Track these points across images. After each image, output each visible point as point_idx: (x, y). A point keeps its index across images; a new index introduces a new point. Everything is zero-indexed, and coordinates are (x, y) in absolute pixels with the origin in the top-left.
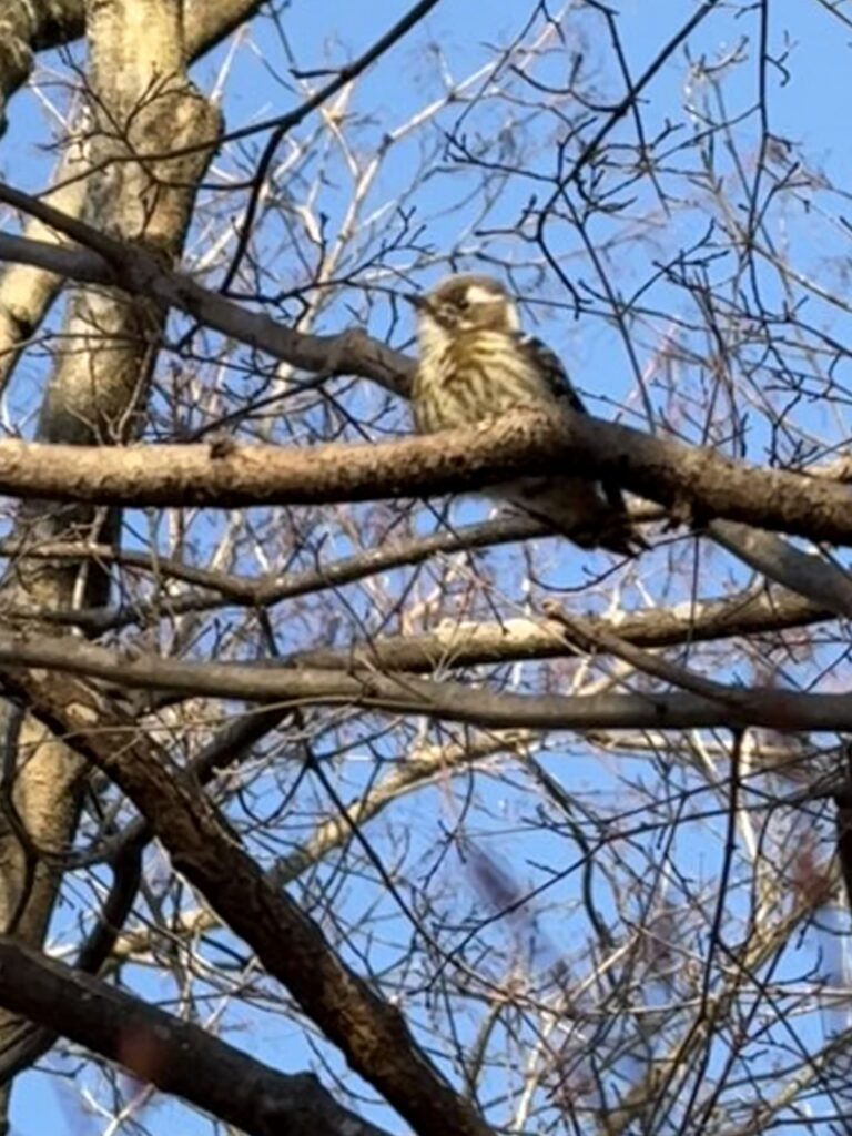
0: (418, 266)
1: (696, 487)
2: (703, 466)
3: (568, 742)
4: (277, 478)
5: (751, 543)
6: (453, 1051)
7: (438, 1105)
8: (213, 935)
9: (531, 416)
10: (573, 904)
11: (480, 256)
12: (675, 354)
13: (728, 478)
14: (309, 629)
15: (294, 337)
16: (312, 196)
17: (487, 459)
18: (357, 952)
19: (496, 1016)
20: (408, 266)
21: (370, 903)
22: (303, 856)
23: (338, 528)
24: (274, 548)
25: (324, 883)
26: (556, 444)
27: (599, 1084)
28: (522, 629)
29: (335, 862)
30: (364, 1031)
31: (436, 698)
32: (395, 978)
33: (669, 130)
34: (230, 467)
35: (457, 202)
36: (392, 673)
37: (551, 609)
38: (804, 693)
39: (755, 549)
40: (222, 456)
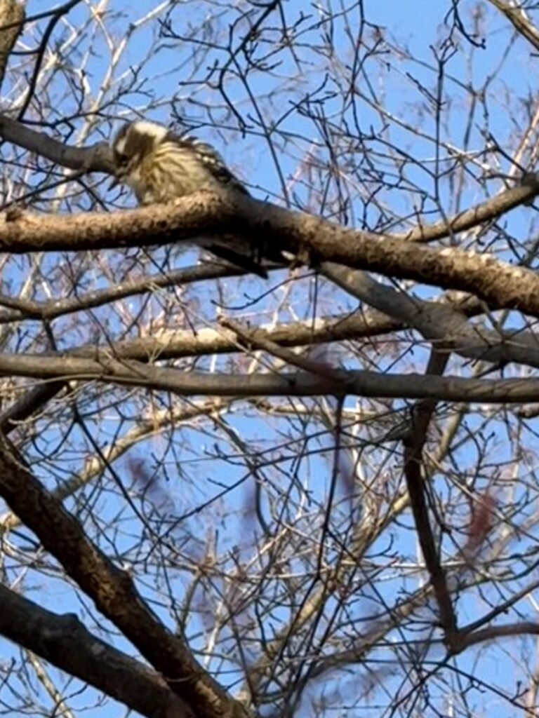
1: (312, 241)
2: (317, 228)
3: (245, 408)
4: (48, 234)
5: (350, 279)
6: (169, 602)
7: (153, 634)
8: (18, 529)
9: (209, 196)
11: (190, 101)
12: (312, 163)
13: (332, 236)
14: (82, 336)
15: (64, 148)
16: (84, 62)
17: (181, 223)
18: (108, 540)
19: (198, 581)
20: (144, 107)
21: (119, 509)
22: (78, 480)
23: (100, 273)
24: (60, 284)
25: (88, 496)
26: (224, 215)
27: (260, 623)
28: (208, 335)
29: (95, 483)
30: (107, 587)
31: (151, 376)
32: (132, 557)
33: (302, 19)
34: (18, 227)
35: (176, 66)
36: (122, 360)
37: (222, 320)
38: (383, 374)
39: (353, 282)
40: (13, 220)
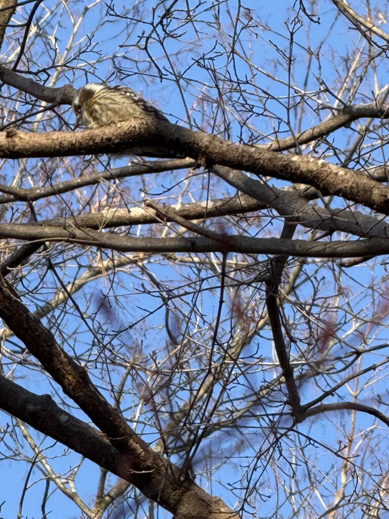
0: (98, 61)
1: (207, 151)
2: (210, 142)
3: (160, 260)
4: (34, 146)
5: (231, 175)
6: (109, 387)
7: (100, 409)
8: (11, 339)
9: (139, 121)
10: (161, 327)
11: (124, 57)
12: (205, 99)
13: (220, 147)
14: (52, 212)
15: (43, 88)
16: (55, 31)
17: (121, 139)
18: (70, 346)
19: (128, 373)
22: (50, 306)
23: (65, 170)
24: (38, 178)
25: (56, 317)
26: (149, 133)
27: (170, 402)
28: (137, 212)
29: (61, 308)
30: (70, 377)
31: (100, 239)
32: (86, 358)
33: (200, 4)
34: (14, 141)
35: (115, 35)
36: (81, 228)
37: (147, 202)
38: (253, 238)
39: (233, 178)
40: (11, 137)
